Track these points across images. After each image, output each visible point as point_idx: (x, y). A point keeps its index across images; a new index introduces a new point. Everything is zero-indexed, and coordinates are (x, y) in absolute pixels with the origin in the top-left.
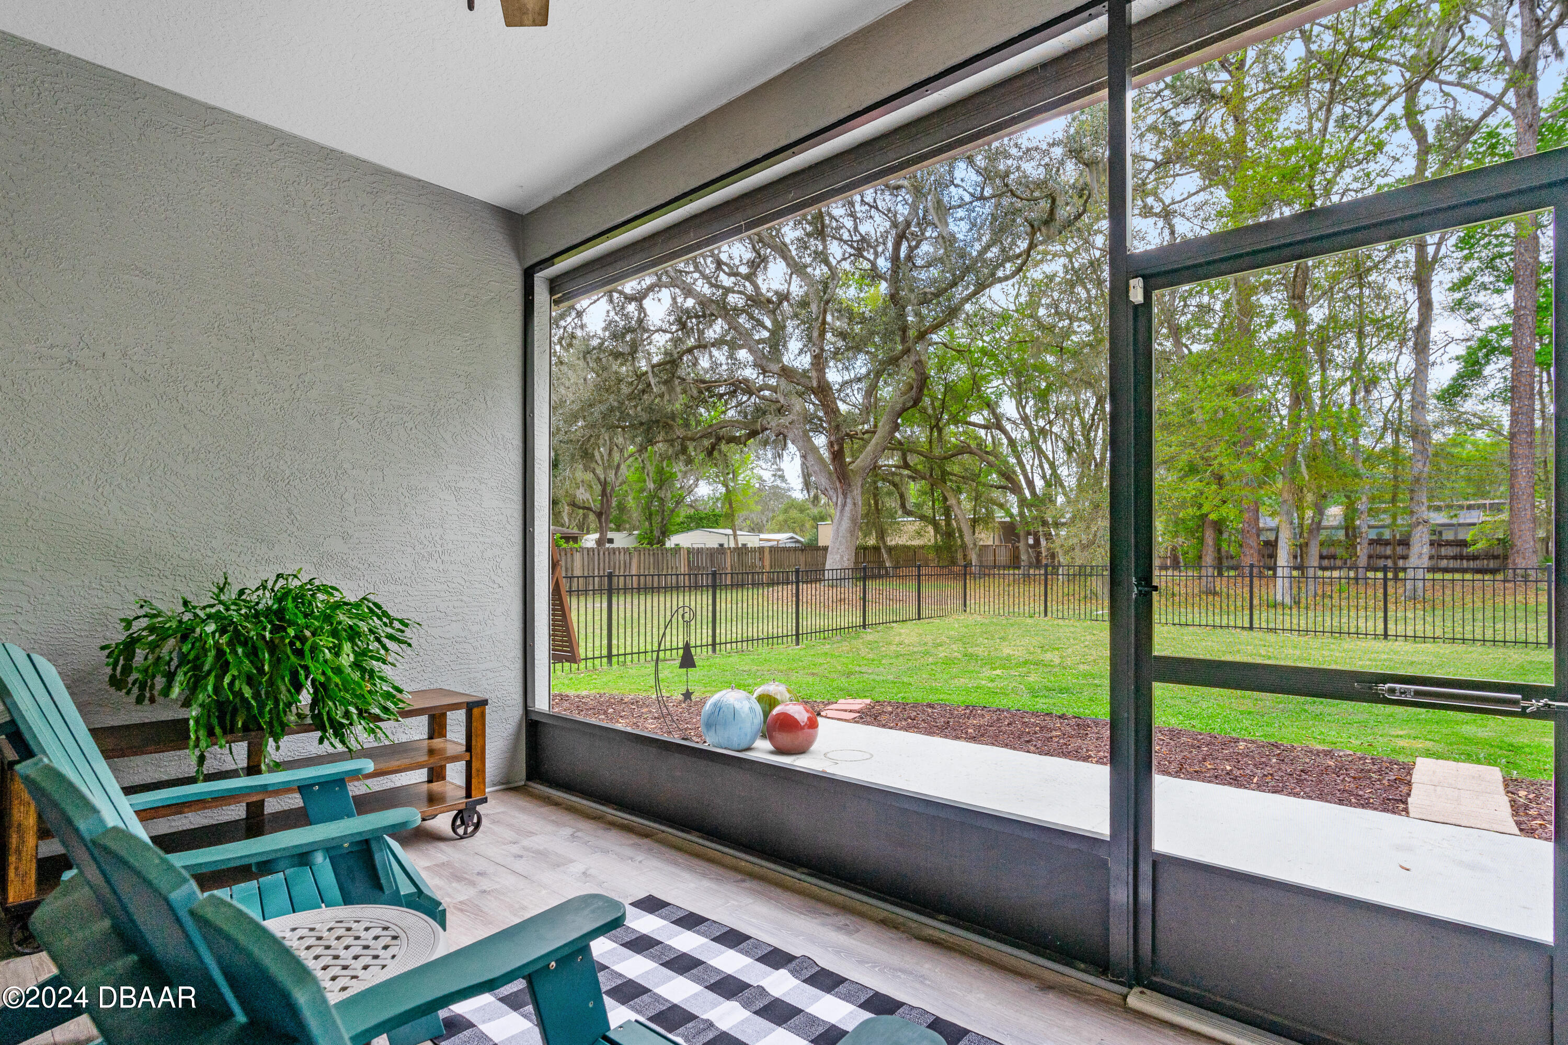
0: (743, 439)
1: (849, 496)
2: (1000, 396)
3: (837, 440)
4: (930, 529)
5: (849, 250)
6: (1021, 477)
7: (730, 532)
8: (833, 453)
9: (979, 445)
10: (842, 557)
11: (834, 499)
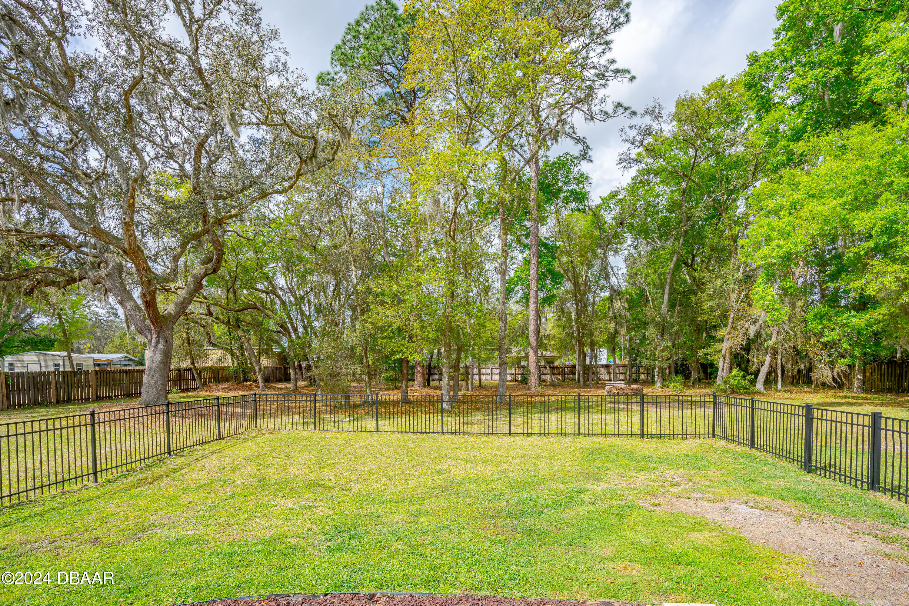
0: (62, 285)
1: (161, 335)
2: (275, 273)
3: (149, 292)
4: (229, 357)
5: (161, 152)
6: (289, 325)
7: (64, 354)
8: (146, 302)
9: (262, 303)
10: (156, 382)
11: (149, 337)
